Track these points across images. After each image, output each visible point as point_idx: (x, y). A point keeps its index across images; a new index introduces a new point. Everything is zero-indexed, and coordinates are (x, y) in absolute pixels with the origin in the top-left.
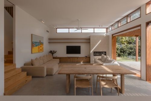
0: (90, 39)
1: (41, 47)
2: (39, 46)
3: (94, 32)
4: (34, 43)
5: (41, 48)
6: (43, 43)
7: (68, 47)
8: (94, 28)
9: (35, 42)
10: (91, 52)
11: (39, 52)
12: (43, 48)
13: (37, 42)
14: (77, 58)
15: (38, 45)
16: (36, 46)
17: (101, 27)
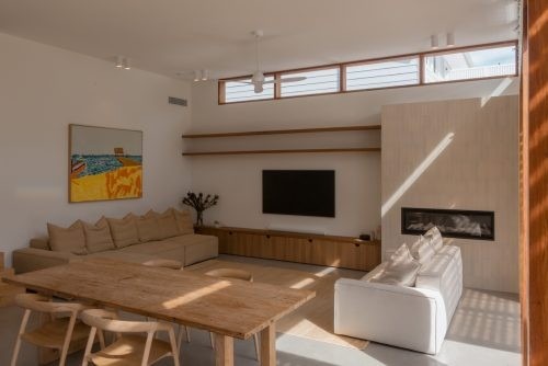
0: (378, 128)
1: (125, 174)
2: (116, 174)
3: (422, 84)
4: (78, 162)
5: (125, 181)
6: (141, 157)
7: (269, 177)
8: (421, 55)
9: (84, 157)
10: (385, 210)
11: (112, 197)
12: (139, 179)
13: (99, 157)
14: (310, 238)
15: (108, 167)
16: (95, 172)
17: (442, 45)
